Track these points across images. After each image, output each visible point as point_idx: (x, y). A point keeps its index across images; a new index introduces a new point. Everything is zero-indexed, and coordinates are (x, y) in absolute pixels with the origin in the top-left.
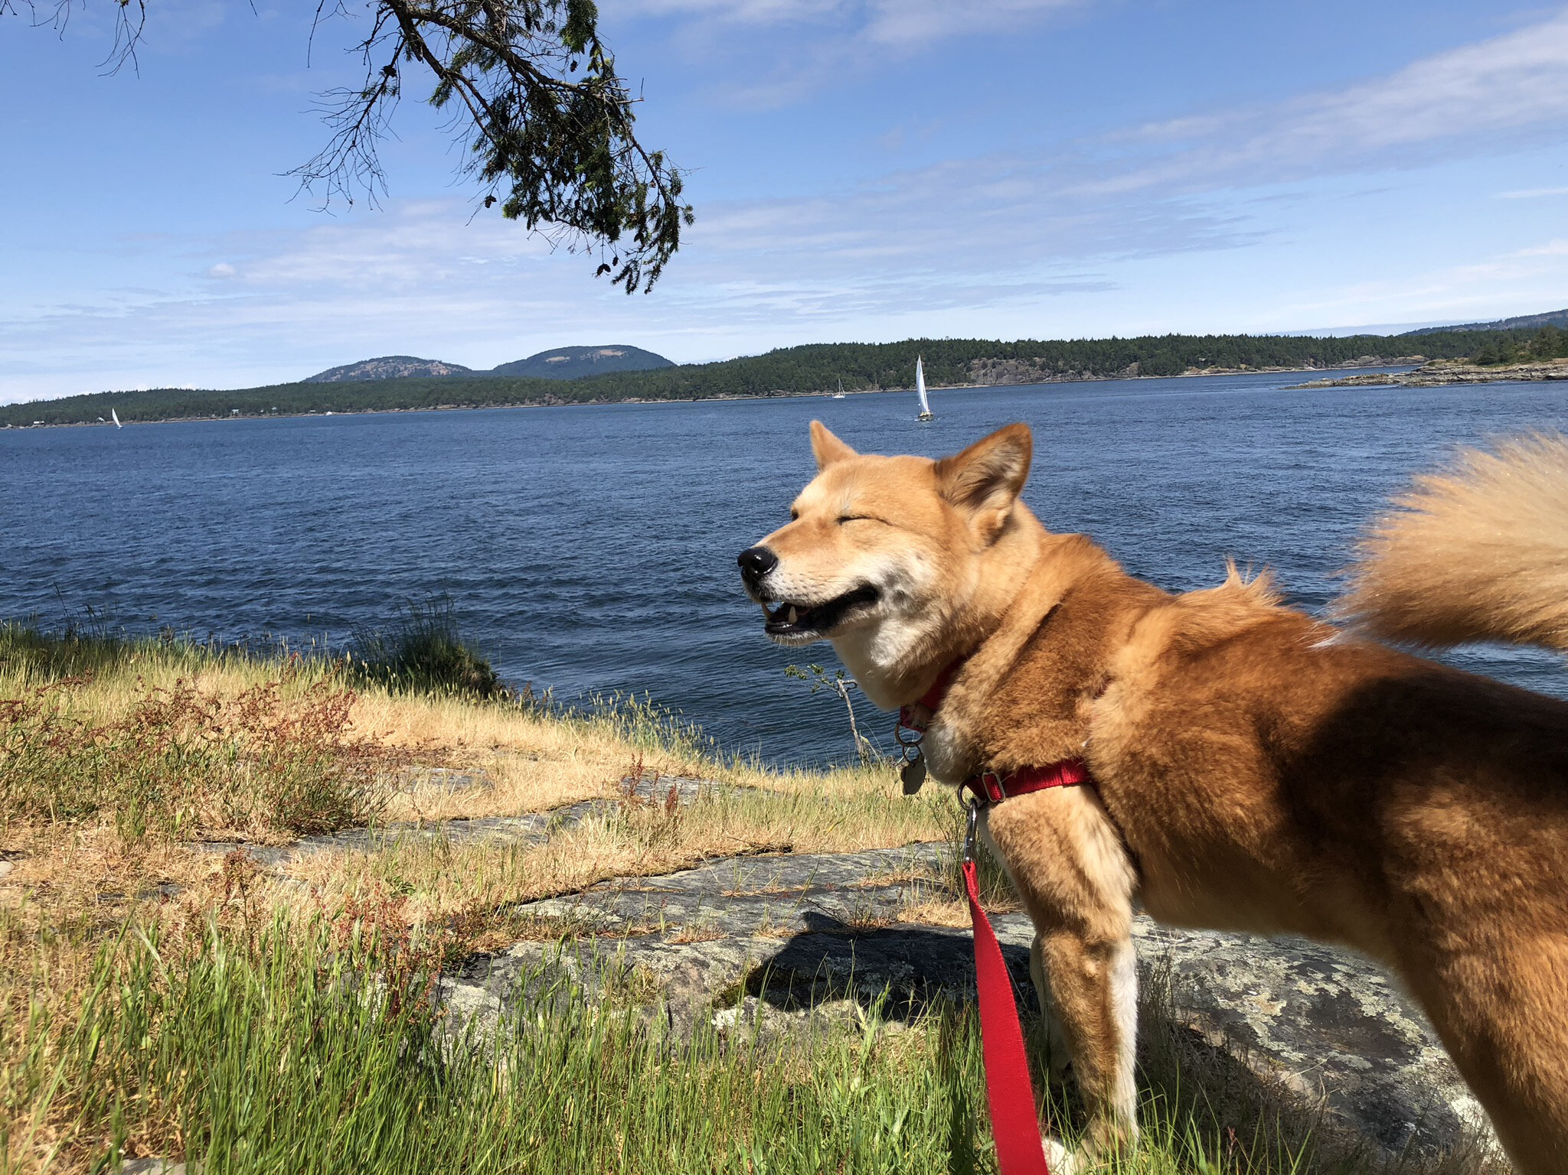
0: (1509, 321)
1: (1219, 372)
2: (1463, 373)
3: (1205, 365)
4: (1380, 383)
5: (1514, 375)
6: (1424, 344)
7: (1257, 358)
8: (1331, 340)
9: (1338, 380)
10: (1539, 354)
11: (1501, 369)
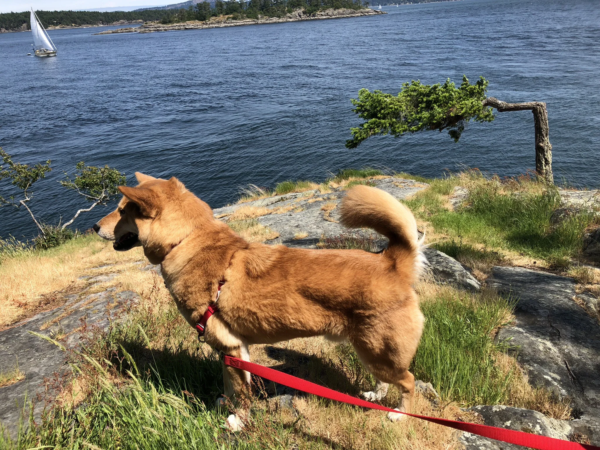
0: (168, 6)
1: (64, 27)
2: (158, 27)
3: (56, 24)
4: (130, 32)
5: (175, 28)
6: (141, 15)
7: (78, 21)
8: (107, 13)
9: (114, 30)
10: (182, 20)
11: (170, 25)
